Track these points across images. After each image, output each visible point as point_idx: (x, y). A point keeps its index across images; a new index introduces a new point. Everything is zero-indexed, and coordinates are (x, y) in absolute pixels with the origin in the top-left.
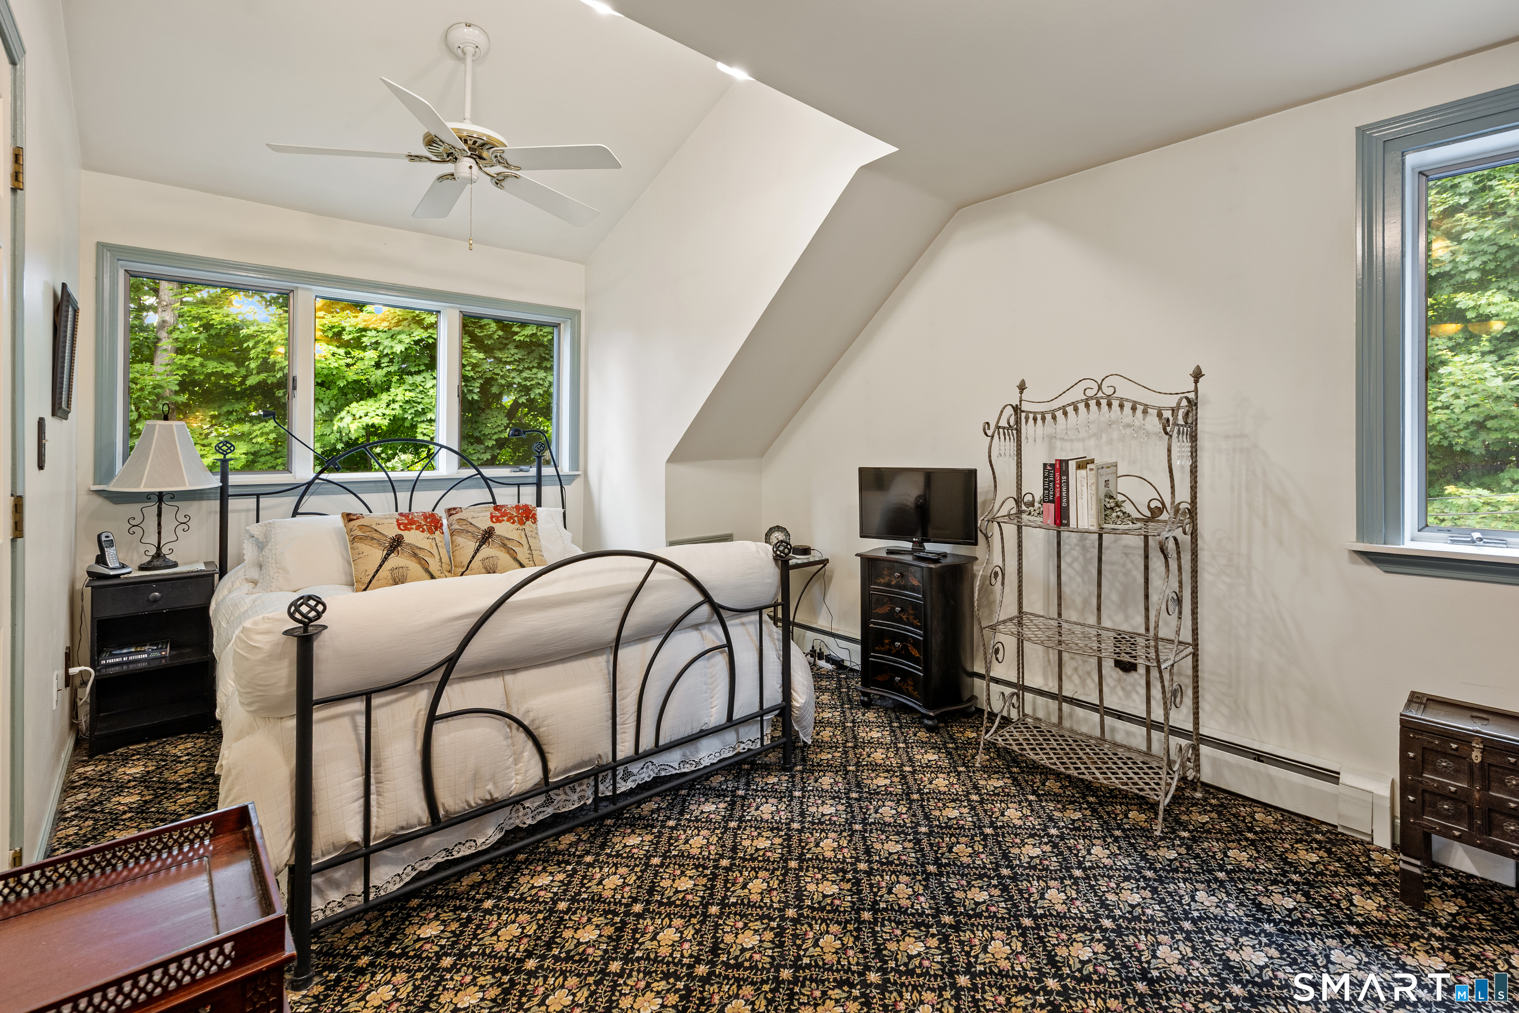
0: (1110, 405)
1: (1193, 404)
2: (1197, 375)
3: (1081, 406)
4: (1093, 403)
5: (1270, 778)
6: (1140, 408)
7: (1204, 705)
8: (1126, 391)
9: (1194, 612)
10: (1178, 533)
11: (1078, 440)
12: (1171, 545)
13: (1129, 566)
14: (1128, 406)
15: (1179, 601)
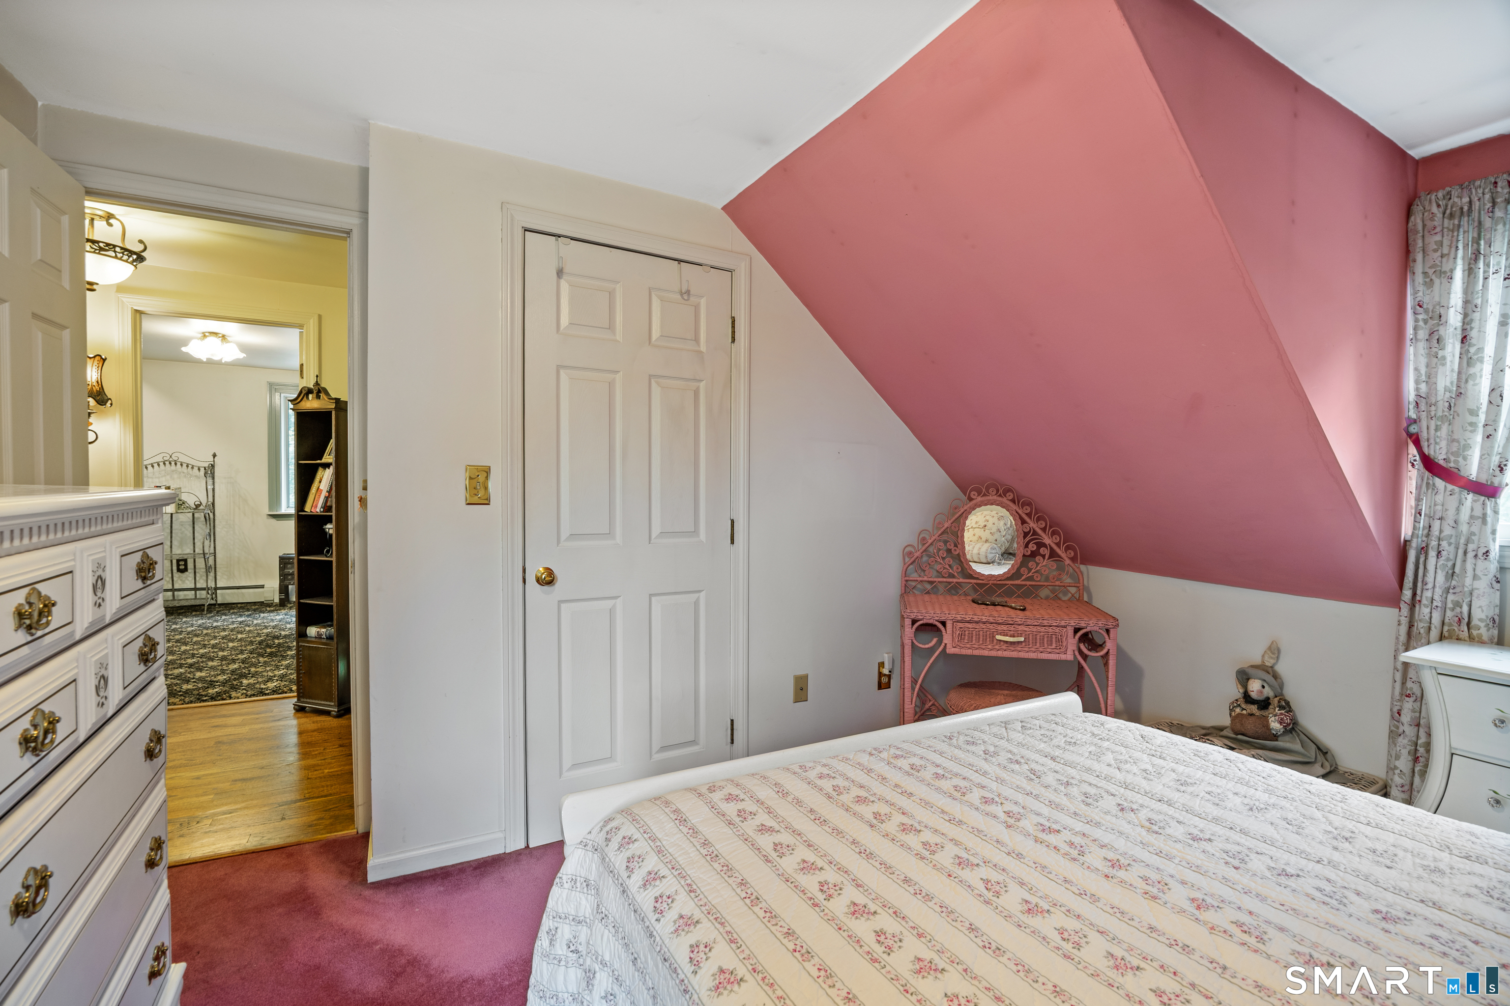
0: (176, 464)
1: (213, 466)
2: (214, 456)
3: (161, 464)
4: (167, 463)
5: (243, 594)
6: (190, 466)
7: (218, 573)
8: (183, 459)
9: (215, 544)
10: (209, 512)
11: (162, 477)
12: (207, 515)
13: (183, 529)
14: (185, 465)
15: (210, 536)
